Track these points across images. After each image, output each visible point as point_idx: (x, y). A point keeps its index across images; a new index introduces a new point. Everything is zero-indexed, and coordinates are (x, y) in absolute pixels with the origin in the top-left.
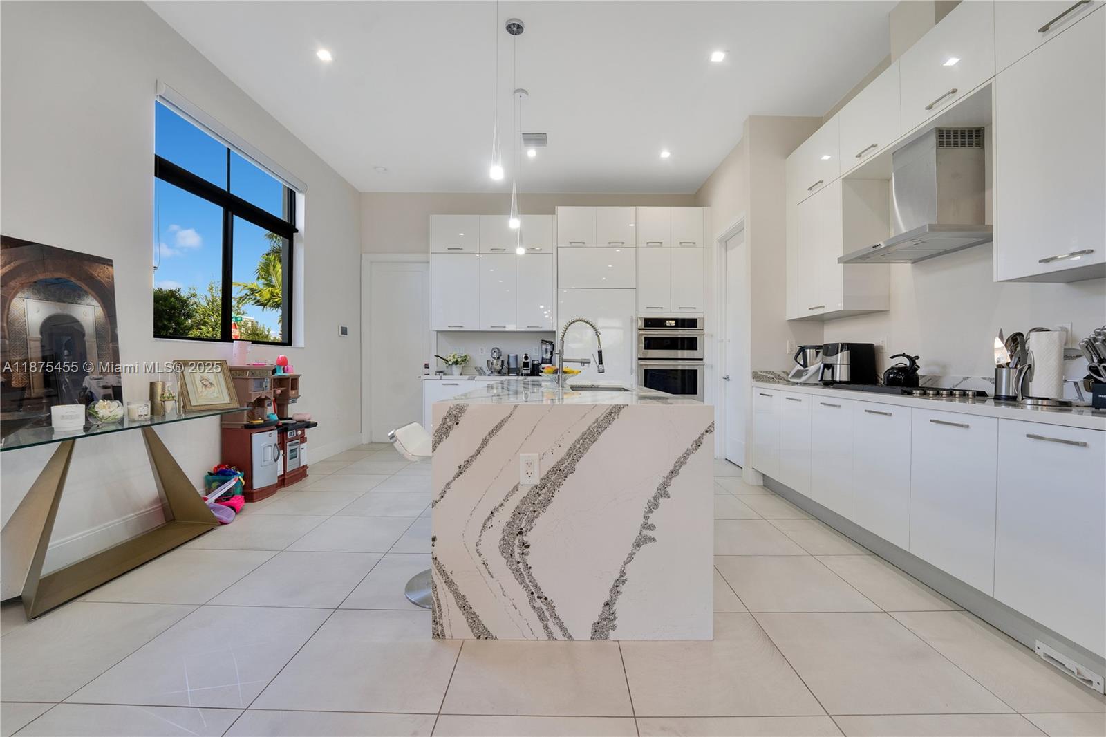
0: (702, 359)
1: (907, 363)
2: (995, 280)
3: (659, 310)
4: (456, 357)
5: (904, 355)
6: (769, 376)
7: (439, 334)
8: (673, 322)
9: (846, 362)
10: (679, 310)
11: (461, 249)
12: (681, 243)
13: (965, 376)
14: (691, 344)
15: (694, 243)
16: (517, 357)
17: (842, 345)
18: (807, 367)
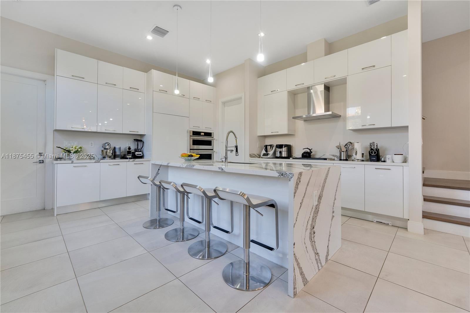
0: (213, 150)
1: (309, 151)
2: (347, 129)
3: (199, 128)
4: (77, 148)
5: (307, 148)
6: (254, 155)
7: (55, 132)
8: (203, 134)
9: (286, 151)
10: (205, 129)
11: (84, 78)
12: (206, 100)
13: (323, 154)
14: (209, 143)
15: (211, 101)
16: (120, 148)
17: (285, 145)
18: (267, 152)
